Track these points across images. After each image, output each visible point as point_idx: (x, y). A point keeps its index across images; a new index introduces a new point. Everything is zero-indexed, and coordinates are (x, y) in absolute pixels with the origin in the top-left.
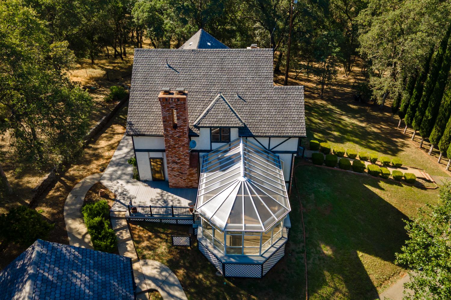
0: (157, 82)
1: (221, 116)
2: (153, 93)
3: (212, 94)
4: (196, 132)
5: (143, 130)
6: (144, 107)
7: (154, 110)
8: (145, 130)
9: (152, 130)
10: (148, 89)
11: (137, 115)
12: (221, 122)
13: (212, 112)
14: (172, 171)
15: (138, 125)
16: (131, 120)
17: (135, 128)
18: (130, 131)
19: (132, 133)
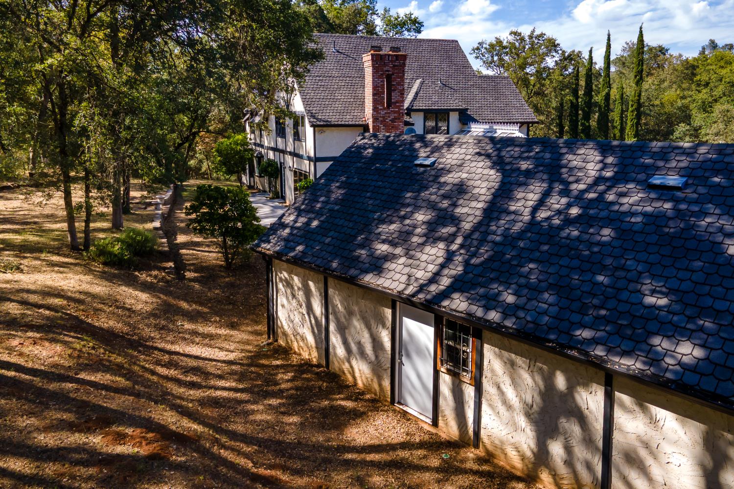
1: (435, 98)
2: (328, 78)
4: (408, 120)
5: (333, 120)
6: (323, 94)
7: (339, 97)
8: (336, 120)
9: (347, 120)
10: (319, 75)
11: (316, 103)
12: (439, 105)
13: (422, 95)
15: (324, 114)
16: (311, 109)
17: (320, 117)
18: (315, 120)
19: (318, 123)
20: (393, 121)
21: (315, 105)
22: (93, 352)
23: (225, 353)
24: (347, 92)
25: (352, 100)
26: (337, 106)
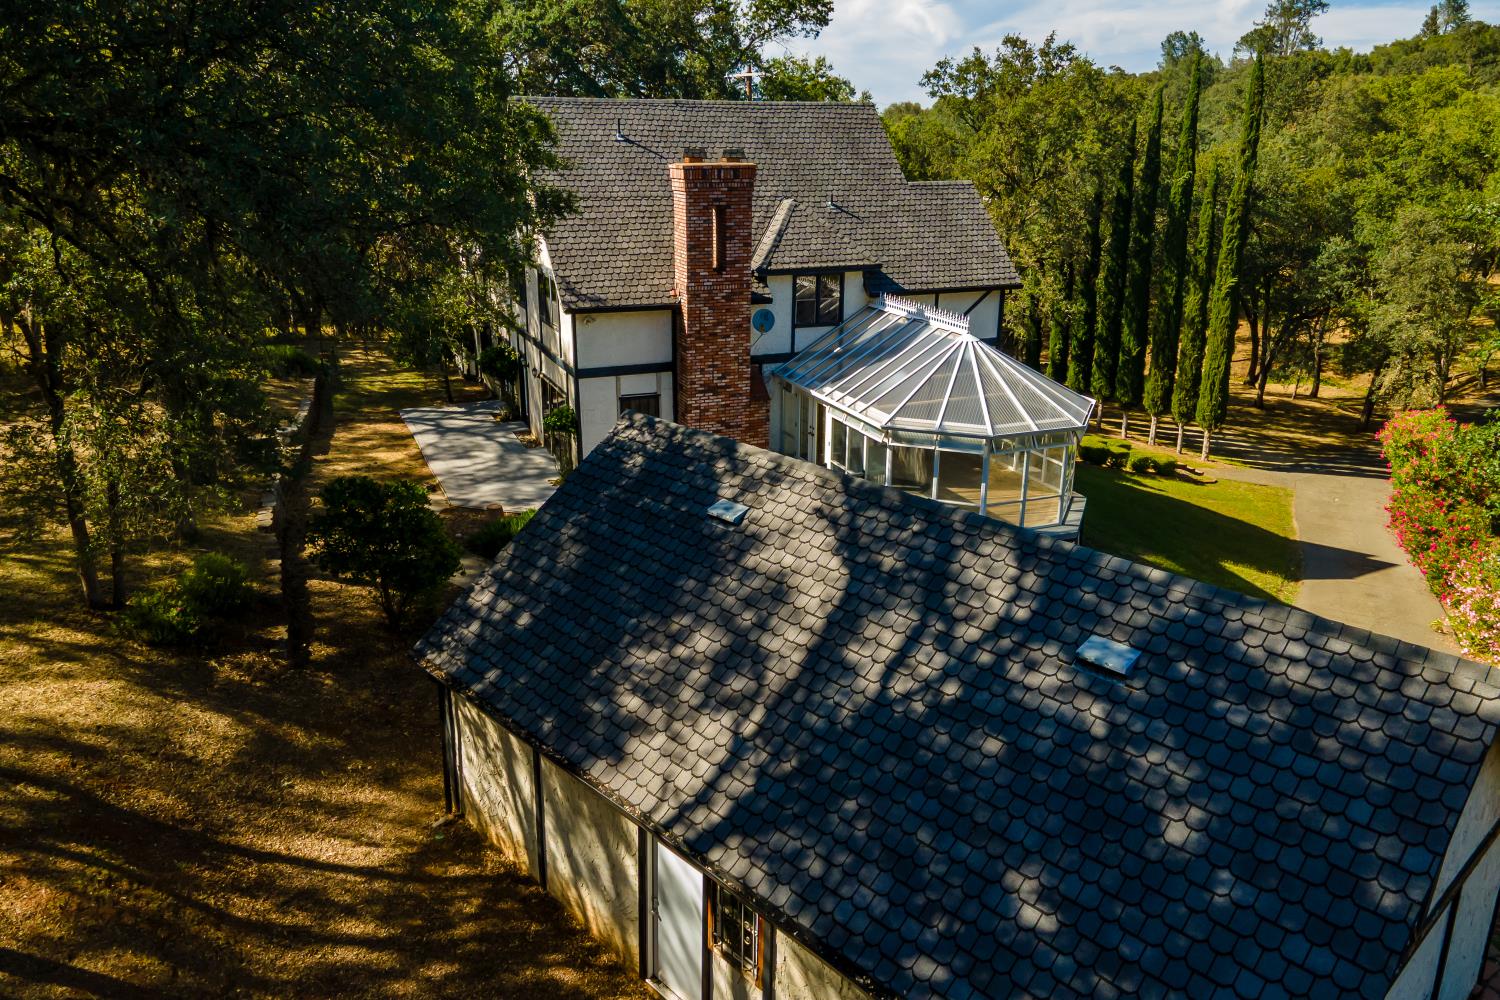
0: (606, 178)
1: (816, 243)
2: (603, 203)
3: (765, 203)
4: (760, 291)
5: (610, 296)
6: (592, 240)
7: (625, 245)
8: (617, 296)
9: (639, 295)
10: (587, 195)
11: (579, 259)
12: (824, 258)
13: (790, 237)
14: (699, 421)
15: (593, 284)
16: (567, 273)
17: (584, 291)
18: (574, 299)
19: (581, 305)
20: (728, 298)
21: (576, 265)
22: (107, 892)
23: (365, 849)
24: (642, 232)
25: (650, 250)
26: (619, 264)
